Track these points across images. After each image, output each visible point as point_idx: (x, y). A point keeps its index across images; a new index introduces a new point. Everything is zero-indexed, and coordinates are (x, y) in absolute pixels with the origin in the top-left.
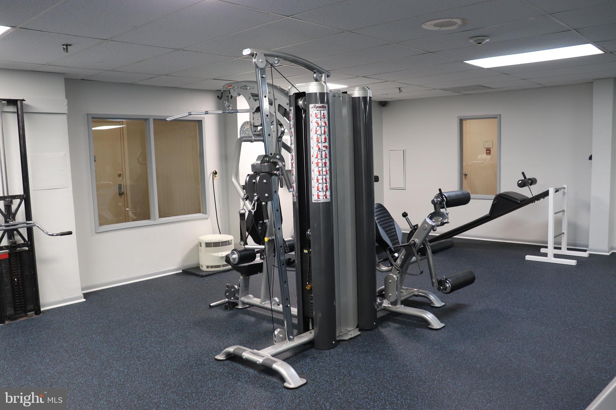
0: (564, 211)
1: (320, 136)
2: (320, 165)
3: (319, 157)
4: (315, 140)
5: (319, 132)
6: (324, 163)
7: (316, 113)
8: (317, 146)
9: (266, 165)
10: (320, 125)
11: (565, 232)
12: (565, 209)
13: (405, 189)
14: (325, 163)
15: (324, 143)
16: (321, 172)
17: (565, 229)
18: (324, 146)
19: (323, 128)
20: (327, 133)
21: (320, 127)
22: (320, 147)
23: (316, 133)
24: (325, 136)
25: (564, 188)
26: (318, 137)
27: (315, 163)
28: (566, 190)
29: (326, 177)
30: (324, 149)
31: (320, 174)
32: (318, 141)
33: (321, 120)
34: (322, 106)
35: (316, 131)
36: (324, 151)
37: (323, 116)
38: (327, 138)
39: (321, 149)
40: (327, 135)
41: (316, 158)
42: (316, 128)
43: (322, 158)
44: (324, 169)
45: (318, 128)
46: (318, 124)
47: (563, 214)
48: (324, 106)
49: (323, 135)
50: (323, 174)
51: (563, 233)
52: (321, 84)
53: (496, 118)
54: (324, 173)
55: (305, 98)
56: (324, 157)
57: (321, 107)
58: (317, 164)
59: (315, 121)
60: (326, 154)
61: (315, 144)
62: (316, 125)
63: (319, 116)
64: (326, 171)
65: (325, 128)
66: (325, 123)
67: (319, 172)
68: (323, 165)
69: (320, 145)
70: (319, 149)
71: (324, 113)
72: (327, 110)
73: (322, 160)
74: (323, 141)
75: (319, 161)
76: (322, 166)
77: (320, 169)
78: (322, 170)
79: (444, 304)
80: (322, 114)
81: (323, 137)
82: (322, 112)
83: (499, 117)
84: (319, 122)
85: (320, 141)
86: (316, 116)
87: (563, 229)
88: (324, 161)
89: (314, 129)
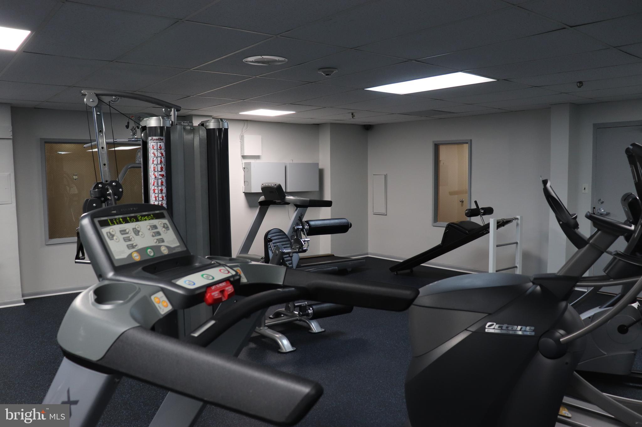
0: (517, 243)
1: (156, 165)
2: (156, 191)
3: (156, 184)
4: (152, 170)
5: (155, 162)
6: (160, 190)
7: (153, 145)
8: (154, 174)
9: (96, 191)
10: (156, 155)
11: (518, 266)
12: (518, 242)
13: (386, 215)
14: (162, 190)
15: (160, 172)
16: (157, 198)
17: (518, 263)
18: (160, 175)
19: (159, 159)
20: (164, 163)
21: (157, 158)
22: (157, 175)
23: (153, 163)
24: (162, 166)
25: (517, 219)
26: (155, 166)
27: (153, 189)
28: (519, 222)
29: (162, 202)
30: (161, 177)
31: (156, 199)
32: (154, 170)
33: (157, 151)
34: (159, 138)
35: (153, 161)
36: (160, 179)
37: (160, 147)
38: (164, 167)
39: (157, 177)
40: (164, 165)
41: (153, 185)
42: (153, 158)
43: (158, 185)
44: (160, 196)
45: (155, 158)
46: (154, 154)
47: (517, 246)
48: (160, 138)
49: (159, 164)
50: (159, 200)
51: (516, 267)
52: (159, 119)
53: (467, 143)
54: (161, 199)
55: (146, 131)
56: (160, 184)
57: (157, 139)
58: (154, 190)
59: (152, 152)
60: (162, 182)
61: (152, 173)
62: (153, 155)
63: (155, 148)
64: (163, 197)
65: (161, 158)
66: (162, 154)
67: (156, 197)
68: (160, 192)
69: (156, 173)
70: (156, 177)
71: (160, 145)
72: (165, 142)
73: (158, 187)
74: (159, 170)
75: (156, 188)
76: (158, 192)
77: (157, 195)
78: (158, 196)
79: (323, 330)
80: (159, 146)
81: (159, 166)
82: (159, 144)
83: (469, 143)
84: (156, 153)
85: (156, 170)
86: (153, 148)
87: (516, 263)
88: (160, 188)
89: (152, 159)
